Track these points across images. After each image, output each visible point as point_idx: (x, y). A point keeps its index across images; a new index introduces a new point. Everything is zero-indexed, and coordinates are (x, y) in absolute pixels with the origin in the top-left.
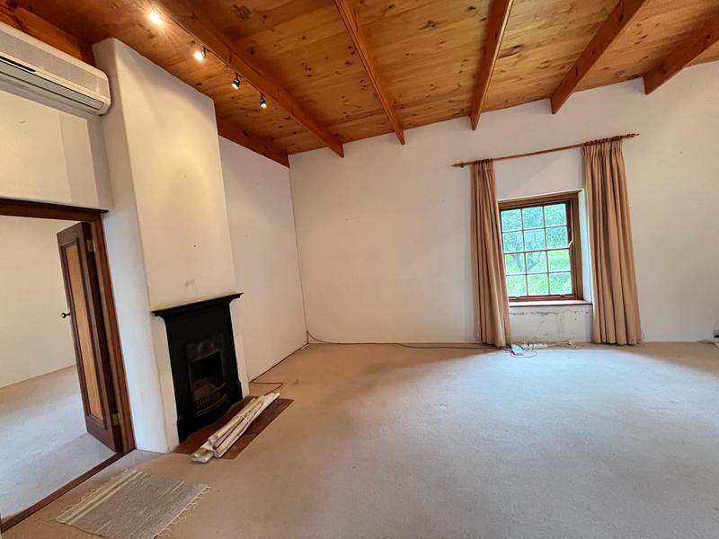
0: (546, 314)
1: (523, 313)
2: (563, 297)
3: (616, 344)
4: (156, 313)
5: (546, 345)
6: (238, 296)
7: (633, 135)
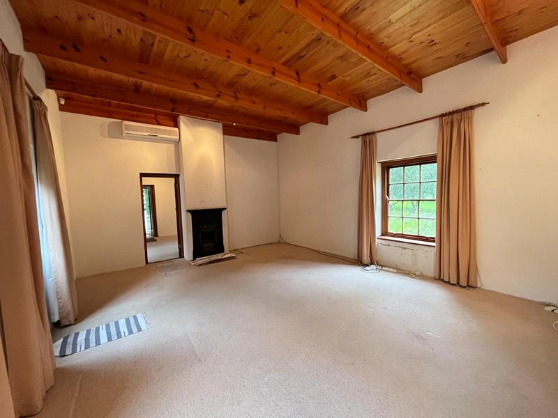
0: (405, 248)
1: (389, 245)
2: (427, 239)
3: (448, 282)
4: (188, 211)
5: (395, 270)
6: (225, 209)
7: (483, 104)
